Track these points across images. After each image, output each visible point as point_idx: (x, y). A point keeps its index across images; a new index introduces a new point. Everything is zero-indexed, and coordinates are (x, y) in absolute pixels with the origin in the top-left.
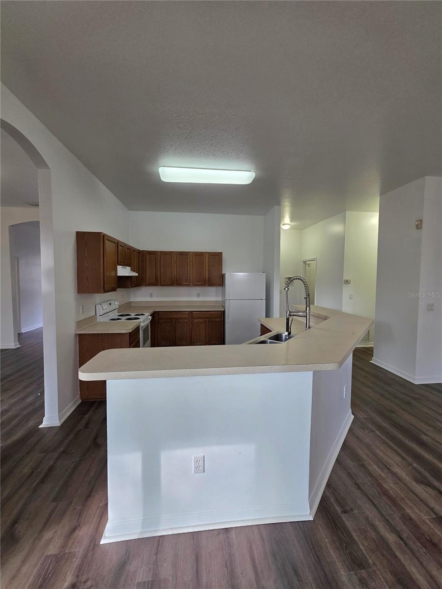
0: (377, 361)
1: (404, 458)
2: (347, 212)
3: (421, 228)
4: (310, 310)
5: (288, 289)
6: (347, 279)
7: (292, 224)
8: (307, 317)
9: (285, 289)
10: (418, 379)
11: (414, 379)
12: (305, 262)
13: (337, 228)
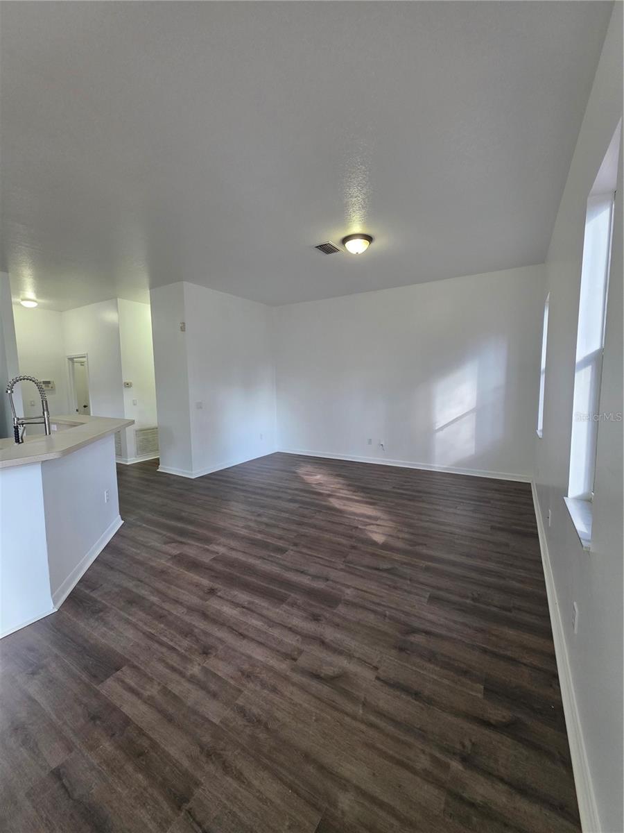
0: (164, 469)
1: (160, 534)
2: (118, 299)
3: (184, 331)
4: (48, 414)
5: (12, 392)
6: (127, 381)
7: (40, 301)
8: (45, 423)
9: (7, 392)
10: (194, 474)
11: (191, 474)
12: (71, 359)
13: (111, 316)
